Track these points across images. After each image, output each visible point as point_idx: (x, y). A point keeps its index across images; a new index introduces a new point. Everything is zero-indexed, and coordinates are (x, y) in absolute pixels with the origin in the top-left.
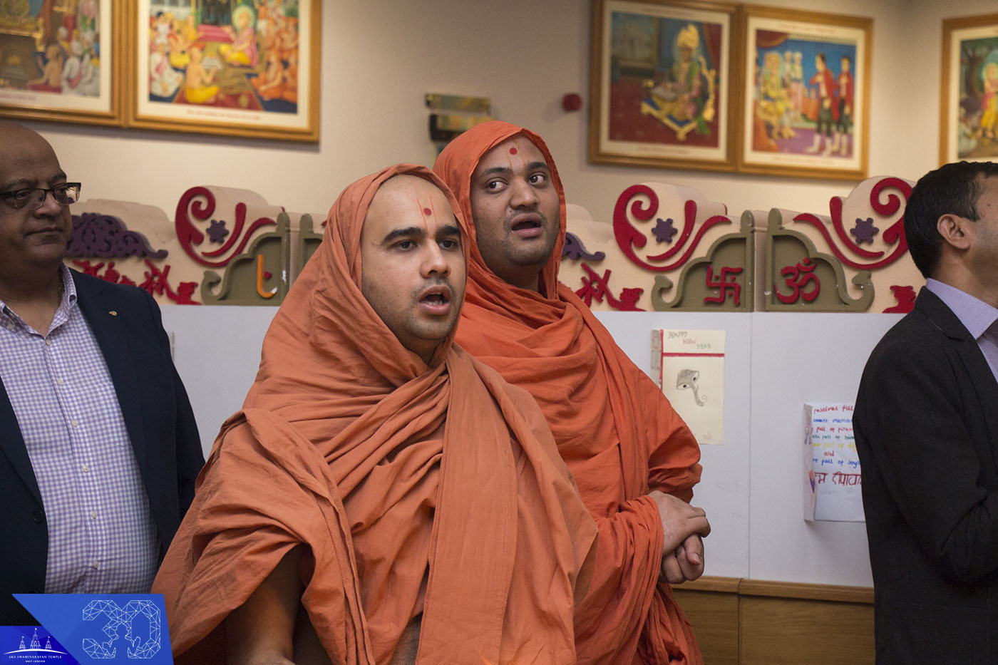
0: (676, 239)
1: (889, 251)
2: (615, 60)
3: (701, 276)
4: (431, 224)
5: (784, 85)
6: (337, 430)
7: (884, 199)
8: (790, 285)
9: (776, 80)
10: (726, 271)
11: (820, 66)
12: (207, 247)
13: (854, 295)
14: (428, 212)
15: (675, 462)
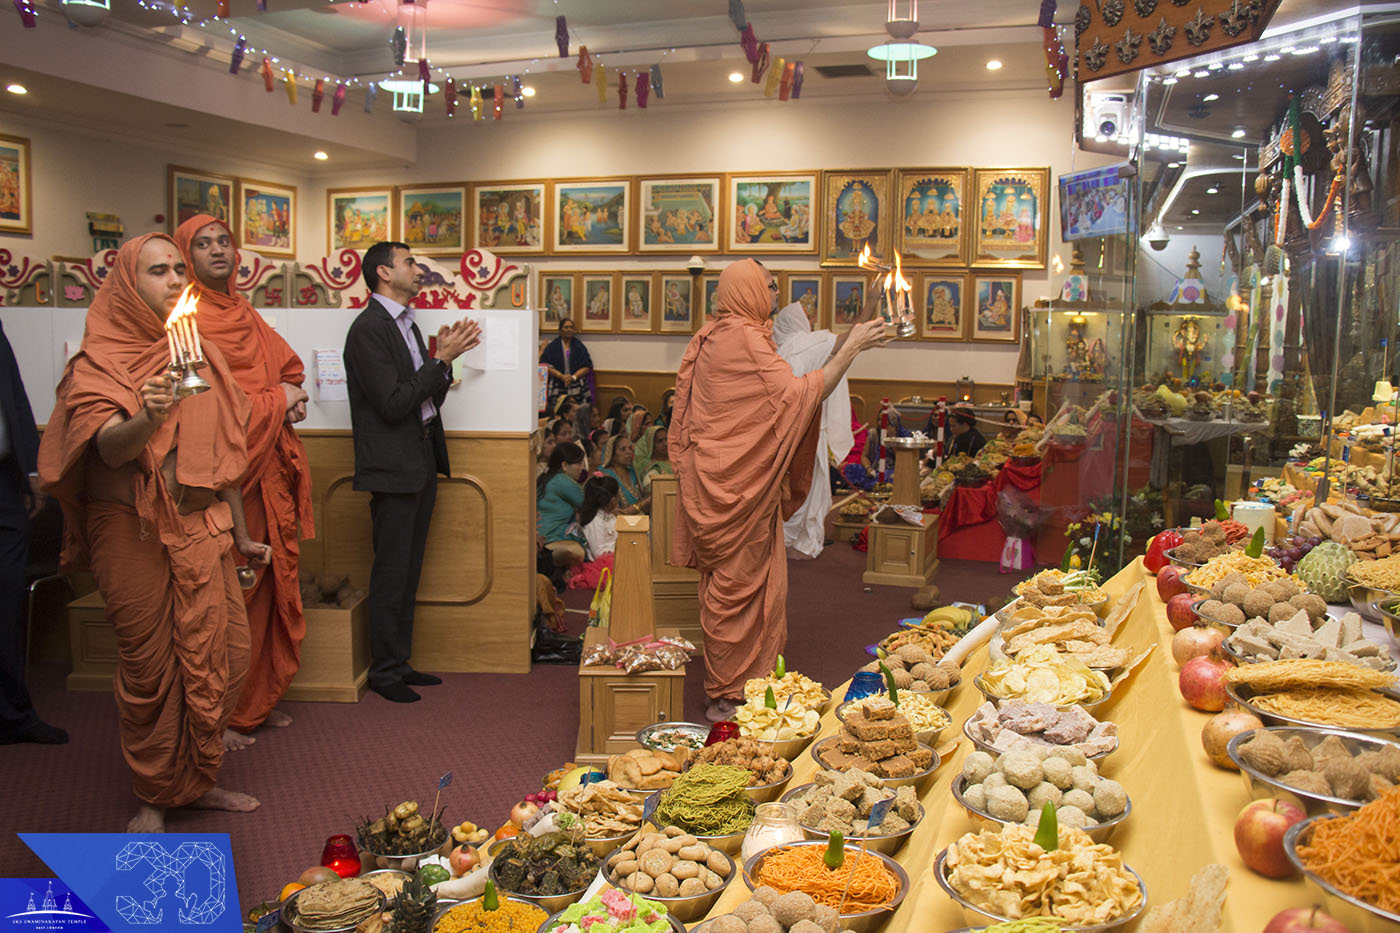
0: (250, 276)
1: (348, 282)
2: (180, 201)
3: (262, 294)
4: (172, 262)
5: (259, 214)
6: (131, 359)
7: (346, 258)
8: (304, 297)
9: (254, 212)
10: (275, 291)
11: (274, 206)
12: (8, 278)
13: (333, 301)
14: (170, 256)
15: (293, 372)
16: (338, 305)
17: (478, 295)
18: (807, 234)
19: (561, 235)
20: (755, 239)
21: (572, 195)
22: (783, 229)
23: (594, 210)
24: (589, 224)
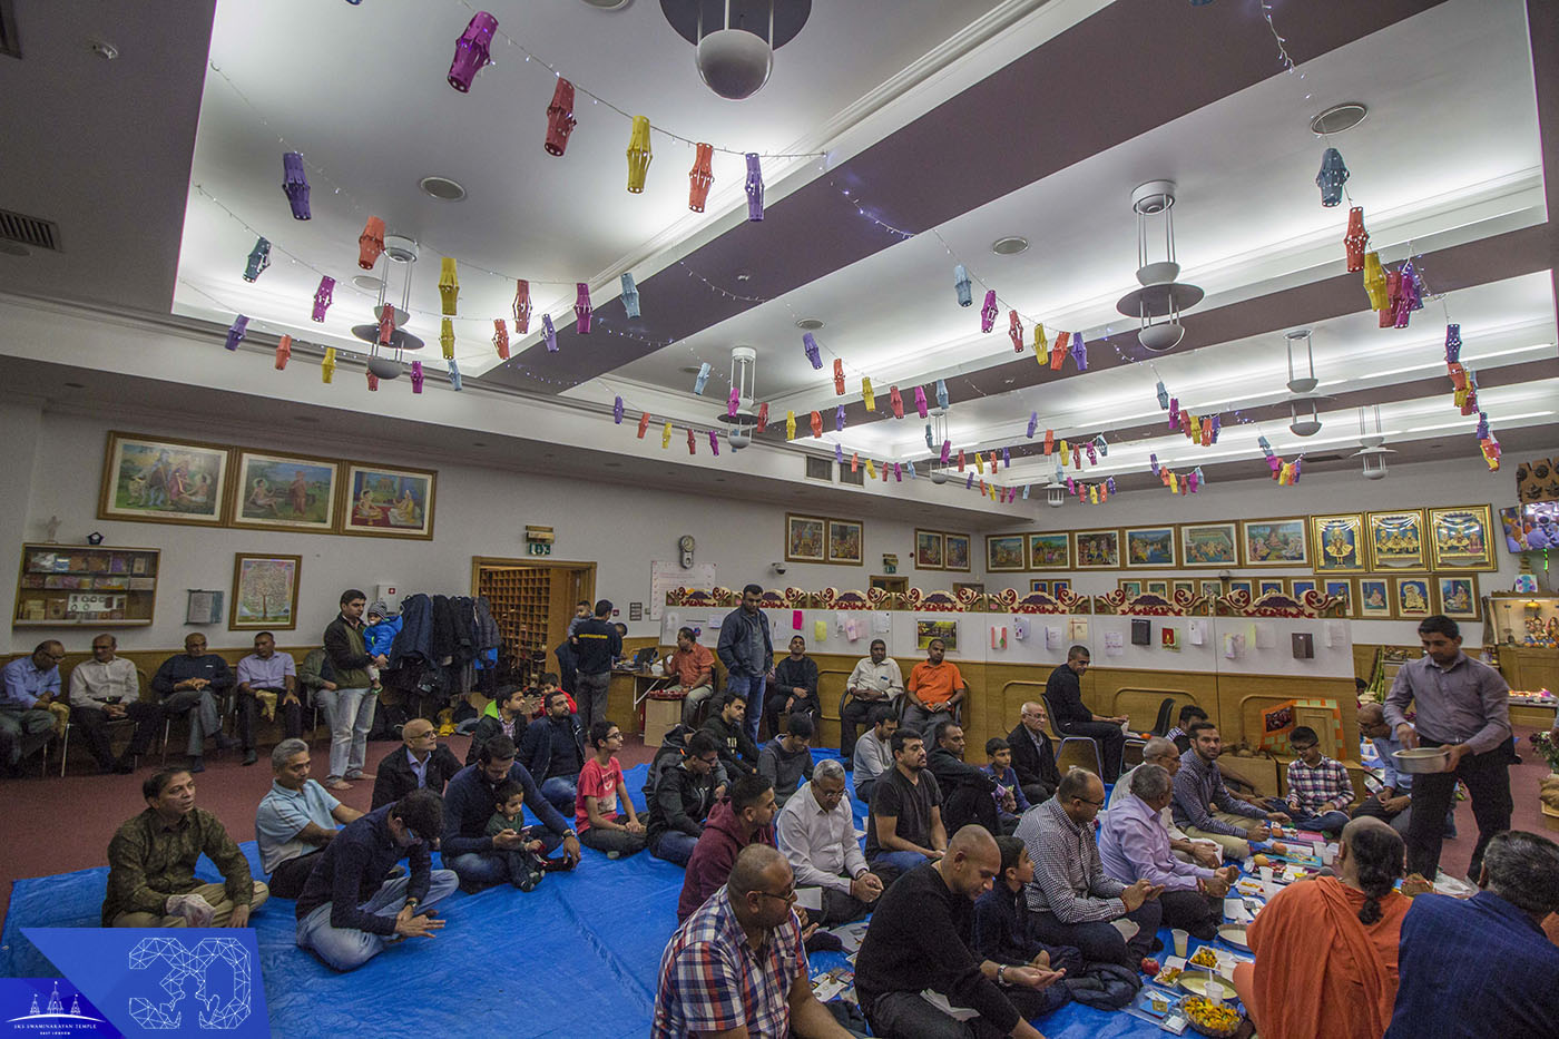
16: (1116, 613)
17: (1184, 610)
18: (1302, 554)
19: (1131, 558)
20: (1263, 558)
21: (1136, 536)
22: (1284, 552)
23: (1152, 544)
24: (1149, 552)
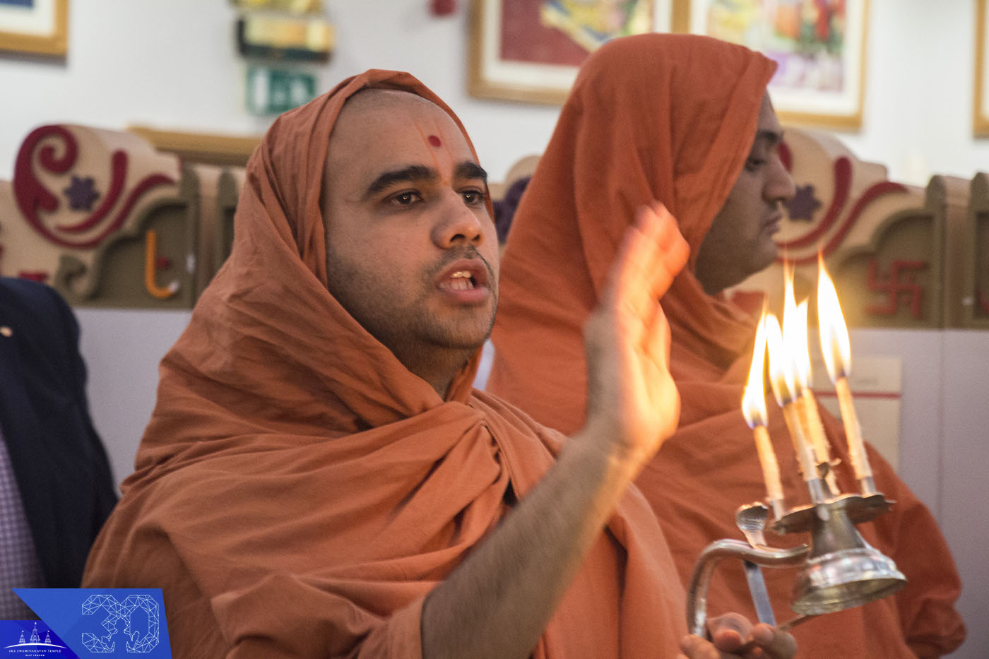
0: (819, 217)
4: (445, 162)
12: (67, 217)
14: (435, 141)
